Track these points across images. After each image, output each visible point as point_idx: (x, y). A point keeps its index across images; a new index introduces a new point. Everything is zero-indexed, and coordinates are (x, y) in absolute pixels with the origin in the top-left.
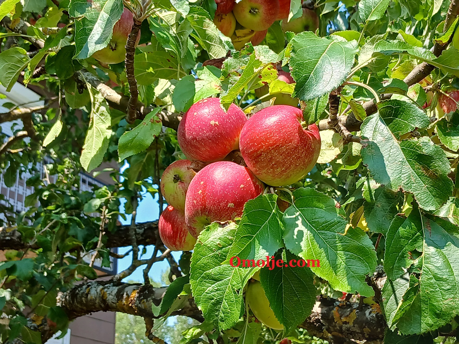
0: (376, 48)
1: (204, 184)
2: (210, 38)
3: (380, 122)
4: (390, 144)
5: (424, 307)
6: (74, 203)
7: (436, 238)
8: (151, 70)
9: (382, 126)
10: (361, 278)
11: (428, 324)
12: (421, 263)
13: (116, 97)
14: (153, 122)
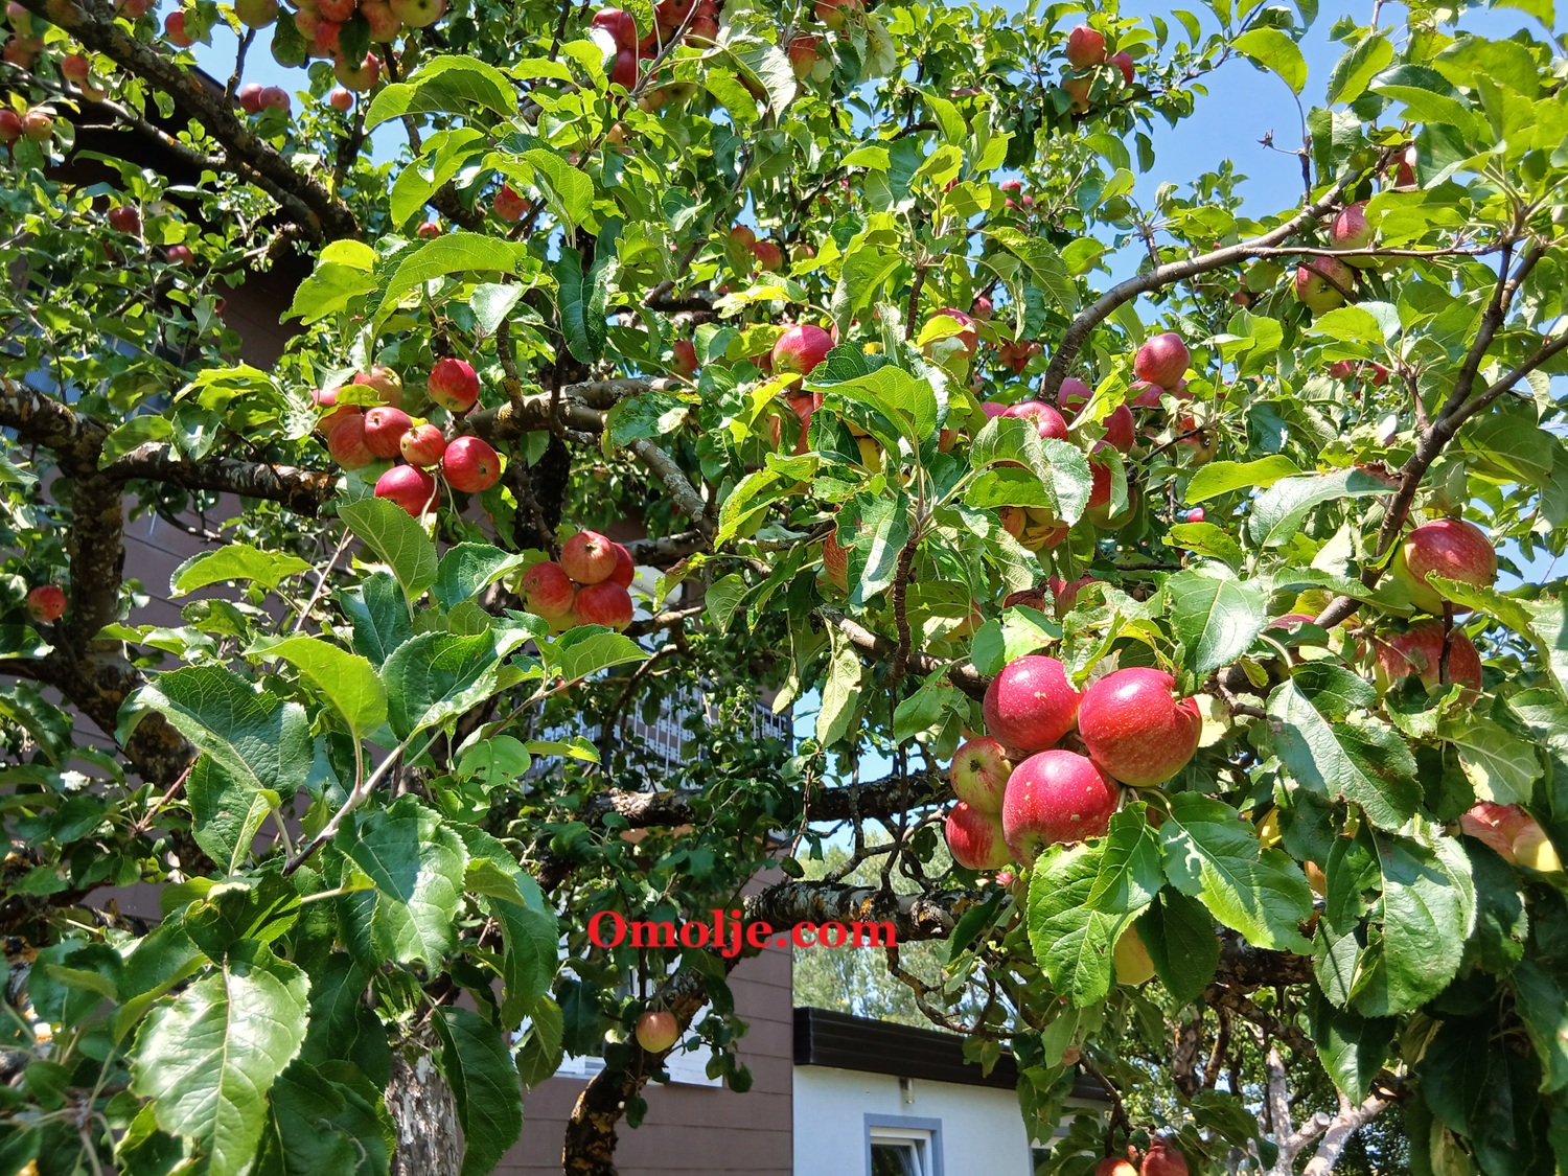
0: (1276, 580)
1: (1033, 785)
2: (1007, 556)
3: (1296, 695)
4: (1317, 726)
5: (1391, 974)
6: (758, 757)
7: (1400, 868)
8: (925, 606)
9: (1301, 702)
10: (1291, 926)
11: (1401, 1001)
12: (1382, 908)
13: (868, 639)
14: (939, 685)
